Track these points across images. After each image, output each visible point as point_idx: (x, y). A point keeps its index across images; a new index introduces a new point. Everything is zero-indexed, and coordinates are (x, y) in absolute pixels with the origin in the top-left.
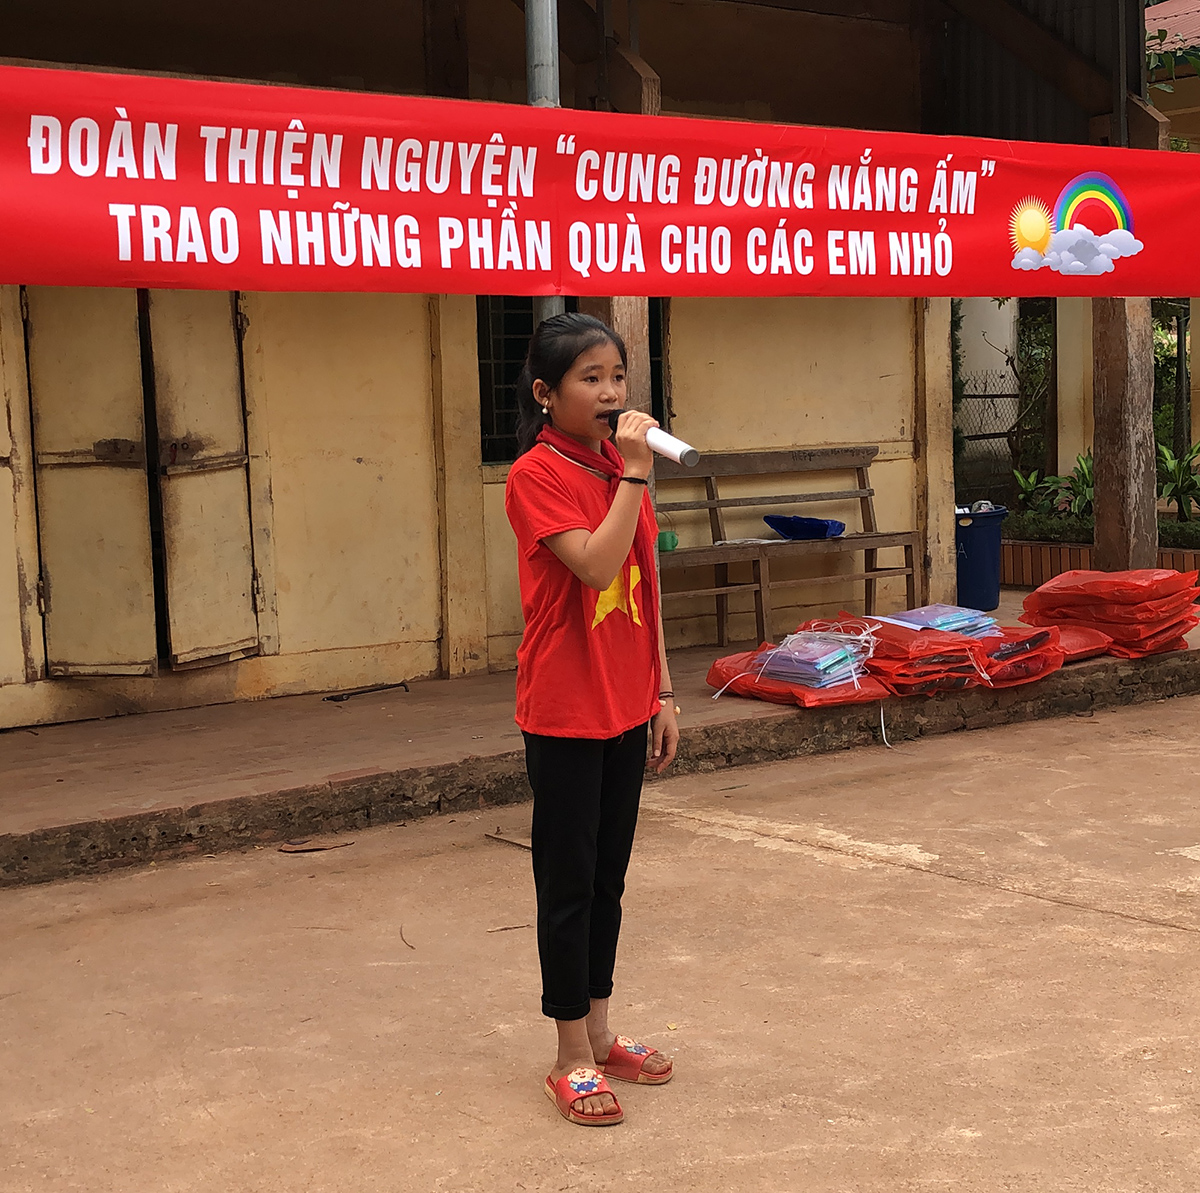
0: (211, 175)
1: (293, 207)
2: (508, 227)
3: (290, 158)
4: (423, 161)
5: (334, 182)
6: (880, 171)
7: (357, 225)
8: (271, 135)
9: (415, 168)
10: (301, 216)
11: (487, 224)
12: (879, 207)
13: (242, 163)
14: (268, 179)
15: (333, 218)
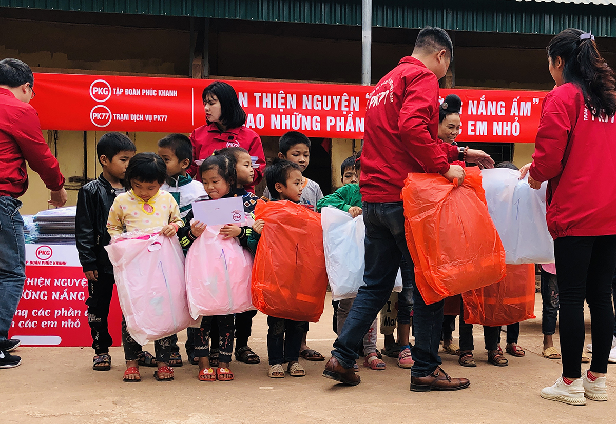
0: (258, 105)
1: (281, 114)
2: (350, 120)
3: (281, 101)
4: (322, 101)
5: (294, 107)
6: (489, 103)
7: (301, 119)
8: (274, 95)
9: (319, 103)
10: (284, 116)
11: (343, 119)
12: (489, 114)
13: (267, 103)
14: (274, 106)
15: (293, 117)
